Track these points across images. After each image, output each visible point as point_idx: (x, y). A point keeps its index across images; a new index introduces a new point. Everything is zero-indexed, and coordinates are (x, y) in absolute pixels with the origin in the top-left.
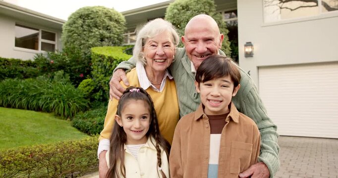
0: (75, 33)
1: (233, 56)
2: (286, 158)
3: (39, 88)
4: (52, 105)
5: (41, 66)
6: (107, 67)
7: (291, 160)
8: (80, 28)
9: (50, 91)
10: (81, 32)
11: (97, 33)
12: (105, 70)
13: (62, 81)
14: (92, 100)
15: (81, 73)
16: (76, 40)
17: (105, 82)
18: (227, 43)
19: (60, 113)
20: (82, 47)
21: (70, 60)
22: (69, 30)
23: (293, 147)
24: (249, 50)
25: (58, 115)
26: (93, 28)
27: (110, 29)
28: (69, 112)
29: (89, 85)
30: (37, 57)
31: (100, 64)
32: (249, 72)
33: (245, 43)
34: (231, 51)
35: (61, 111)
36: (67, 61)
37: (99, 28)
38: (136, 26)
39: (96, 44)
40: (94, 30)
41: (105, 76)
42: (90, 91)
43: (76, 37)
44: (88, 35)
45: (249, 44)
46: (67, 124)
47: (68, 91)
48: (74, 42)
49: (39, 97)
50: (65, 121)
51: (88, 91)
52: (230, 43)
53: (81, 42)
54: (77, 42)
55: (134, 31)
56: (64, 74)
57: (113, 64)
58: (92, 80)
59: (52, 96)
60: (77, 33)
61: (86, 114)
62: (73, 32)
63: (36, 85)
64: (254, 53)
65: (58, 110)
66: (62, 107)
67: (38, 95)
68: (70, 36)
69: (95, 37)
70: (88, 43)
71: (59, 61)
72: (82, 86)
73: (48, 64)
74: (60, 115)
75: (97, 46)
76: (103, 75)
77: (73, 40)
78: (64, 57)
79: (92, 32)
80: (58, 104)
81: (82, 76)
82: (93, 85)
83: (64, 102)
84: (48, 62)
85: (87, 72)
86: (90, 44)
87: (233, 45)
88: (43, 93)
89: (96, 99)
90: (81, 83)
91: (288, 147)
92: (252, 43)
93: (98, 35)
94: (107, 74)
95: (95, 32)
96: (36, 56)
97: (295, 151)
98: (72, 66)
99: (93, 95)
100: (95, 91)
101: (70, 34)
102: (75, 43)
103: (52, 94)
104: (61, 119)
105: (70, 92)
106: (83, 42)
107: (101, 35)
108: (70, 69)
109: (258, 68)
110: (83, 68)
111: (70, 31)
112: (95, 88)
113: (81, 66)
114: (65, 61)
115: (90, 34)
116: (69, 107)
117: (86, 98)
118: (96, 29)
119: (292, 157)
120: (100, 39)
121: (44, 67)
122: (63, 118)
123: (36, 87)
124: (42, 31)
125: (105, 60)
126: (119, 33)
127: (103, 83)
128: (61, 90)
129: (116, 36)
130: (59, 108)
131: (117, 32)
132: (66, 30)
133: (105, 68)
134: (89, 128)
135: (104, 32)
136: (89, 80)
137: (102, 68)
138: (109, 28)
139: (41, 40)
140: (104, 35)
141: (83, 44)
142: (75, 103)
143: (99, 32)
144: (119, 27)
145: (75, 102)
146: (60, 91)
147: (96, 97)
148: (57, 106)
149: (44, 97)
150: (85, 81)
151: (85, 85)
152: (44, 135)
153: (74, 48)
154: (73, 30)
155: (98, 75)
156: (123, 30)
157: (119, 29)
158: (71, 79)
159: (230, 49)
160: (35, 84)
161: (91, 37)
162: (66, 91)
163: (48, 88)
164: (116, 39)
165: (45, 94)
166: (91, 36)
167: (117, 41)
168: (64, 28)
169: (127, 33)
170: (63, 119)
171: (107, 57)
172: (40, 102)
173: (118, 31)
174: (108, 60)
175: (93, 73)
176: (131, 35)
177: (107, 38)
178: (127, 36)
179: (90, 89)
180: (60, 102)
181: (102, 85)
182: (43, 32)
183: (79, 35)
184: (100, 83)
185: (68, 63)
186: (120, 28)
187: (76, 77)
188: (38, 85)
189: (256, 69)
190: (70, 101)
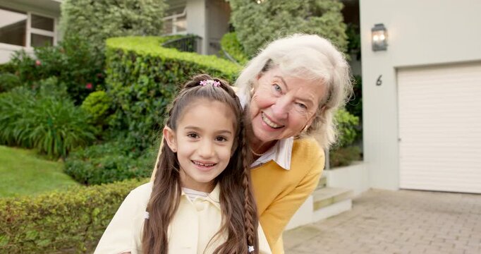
0: (81, 15)
1: (353, 51)
2: (448, 234)
3: (14, 106)
4: (32, 135)
5: (21, 71)
6: (127, 70)
7: (457, 238)
8: (89, 6)
9: (32, 111)
10: (90, 13)
11: (117, 14)
12: (123, 75)
13: (52, 95)
14: (106, 127)
15: (89, 81)
16: (83, 26)
17: (123, 96)
18: (340, 26)
19: (46, 149)
20: (92, 38)
21: (69, 60)
22: (70, 10)
23: (460, 213)
24: (379, 38)
25: (43, 153)
26: (111, 6)
27: (139, 8)
28: (62, 147)
29: (100, 102)
30: (16, 56)
31: (117, 65)
32: (381, 76)
33: (373, 26)
34: (348, 40)
35: (47, 146)
36: (63, 61)
37: (121, 5)
38: (185, 2)
39: (116, 33)
40: (112, 10)
41: (124, 85)
42: (101, 112)
43: (83, 22)
44: (101, 18)
45: (379, 27)
46: (55, 168)
47: (60, 112)
48: (79, 30)
49: (14, 121)
50: (53, 163)
51: (97, 113)
52: (345, 26)
53: (90, 30)
54: (85, 31)
55: (182, 12)
56: (58, 84)
57: (135, 64)
58: (106, 94)
59: (33, 120)
60: (83, 15)
61: (88, 151)
62: (77, 14)
63: (11, 103)
64: (388, 43)
65: (43, 145)
66: (49, 140)
67: (13, 119)
68: (72, 21)
69: (113, 21)
70: (102, 31)
71: (50, 62)
72: (88, 103)
73: (34, 67)
74: (46, 153)
75: (117, 36)
76: (121, 84)
77: (76, 28)
78: (58, 54)
79: (109, 13)
80: (42, 134)
81: (89, 86)
82: (107, 102)
83: (52, 131)
84: (32, 64)
85: (98, 79)
86: (107, 34)
87: (353, 31)
88: (19, 116)
89: (112, 126)
90: (87, 99)
91: (452, 213)
92: (386, 25)
93: (118, 17)
94: (128, 82)
95: (113, 13)
96: (14, 53)
97: (466, 220)
98: (73, 70)
99: (107, 120)
100: (111, 111)
101: (73, 17)
102: (81, 32)
103: (35, 118)
104: (48, 159)
105: (65, 113)
106: (94, 29)
107: (124, 17)
108: (69, 75)
109: (397, 70)
110: (92, 74)
111: (72, 12)
112: (111, 106)
113: (88, 70)
114: (59, 61)
115: (106, 17)
116: (62, 139)
117: (95, 125)
118: (116, 8)
119: (460, 232)
120: (121, 25)
121: (26, 73)
122: (51, 157)
123: (10, 106)
124: (33, 15)
125: (124, 56)
126: (155, 14)
127: (121, 97)
128: (48, 110)
129: (150, 19)
130: (44, 140)
131: (152, 12)
132: (66, 10)
133: (124, 71)
134: (89, 176)
135: (129, 12)
136: (100, 94)
137: (119, 71)
138: (137, 5)
139: (30, 30)
140: (129, 18)
141: (94, 33)
142: (73, 133)
143: (121, 13)
144: (155, 5)
145: (72, 131)
146: (47, 112)
147: (111, 123)
148: (41, 137)
149: (21, 121)
150: (93, 95)
151: (93, 102)
152: (7, 187)
153: (78, 40)
154: (77, 11)
155: (113, 84)
156: (161, 9)
157: (155, 7)
158: (69, 91)
159: (346, 36)
160: (9, 100)
161: (108, 22)
162: (57, 111)
163: (29, 107)
164: (149, 24)
165: (24, 116)
166: (107, 19)
167: (151, 27)
168: (63, 7)
169: (171, 15)
170: (52, 160)
171: (126, 53)
172: (15, 131)
173: (153, 10)
174: (128, 57)
175: (107, 81)
176: (179, 19)
177: (136, 23)
178: (171, 20)
179: (101, 109)
180: (47, 130)
181: (120, 102)
182: (35, 18)
183: (87, 19)
184: (116, 97)
185: (66, 65)
186: (157, 5)
187: (80, 88)
188: (14, 102)
189: (392, 72)
190: (63, 129)
